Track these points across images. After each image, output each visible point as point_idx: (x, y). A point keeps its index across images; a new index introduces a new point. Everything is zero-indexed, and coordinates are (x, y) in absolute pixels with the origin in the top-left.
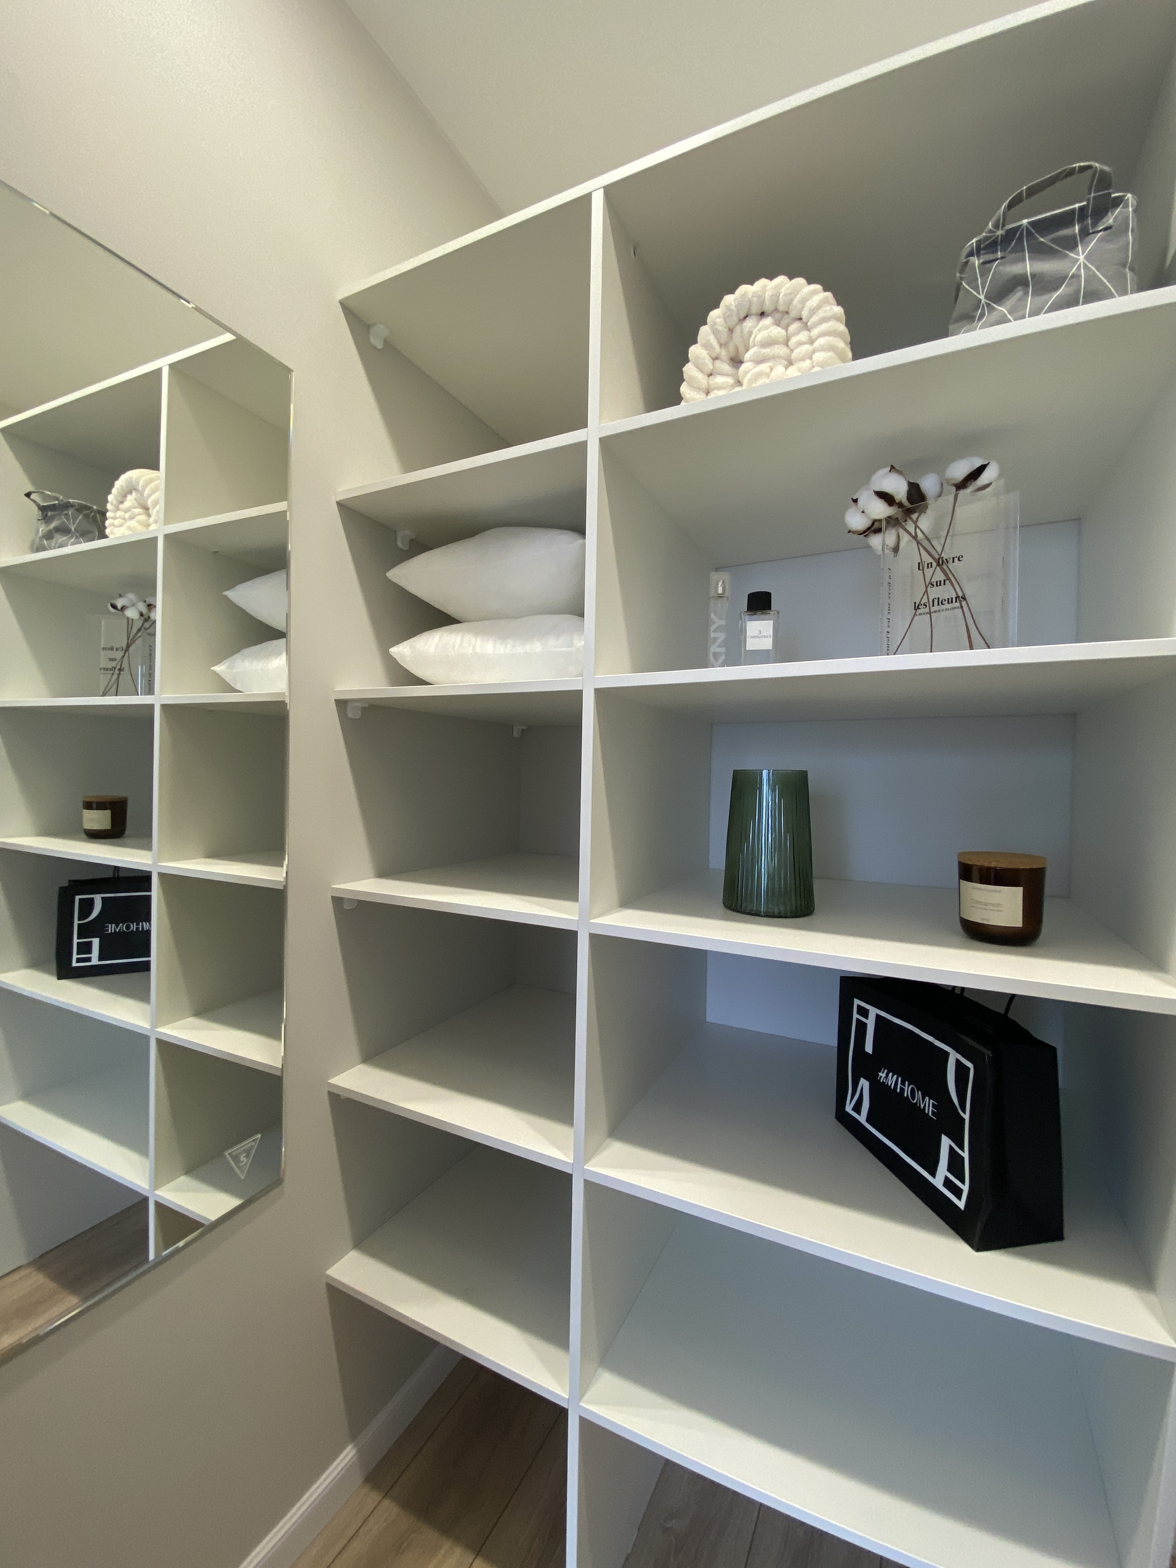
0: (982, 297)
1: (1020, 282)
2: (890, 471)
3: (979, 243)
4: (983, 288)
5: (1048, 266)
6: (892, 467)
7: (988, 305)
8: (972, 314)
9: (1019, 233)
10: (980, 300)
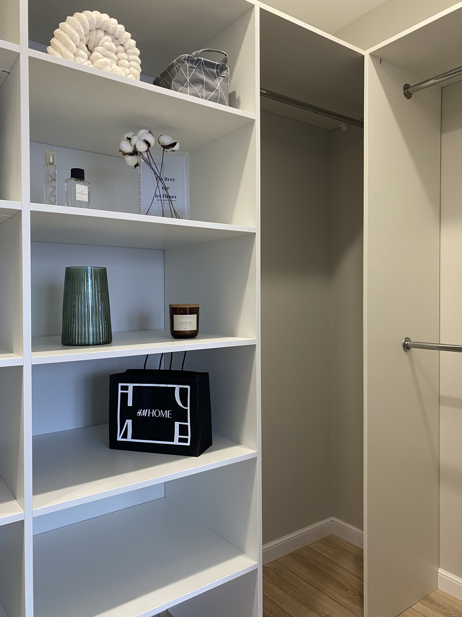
0: (188, 79)
1: (201, 82)
2: (149, 133)
3: (189, 57)
4: (189, 76)
5: (209, 81)
6: (150, 131)
7: (189, 83)
8: (184, 83)
9: (200, 62)
10: (187, 80)
